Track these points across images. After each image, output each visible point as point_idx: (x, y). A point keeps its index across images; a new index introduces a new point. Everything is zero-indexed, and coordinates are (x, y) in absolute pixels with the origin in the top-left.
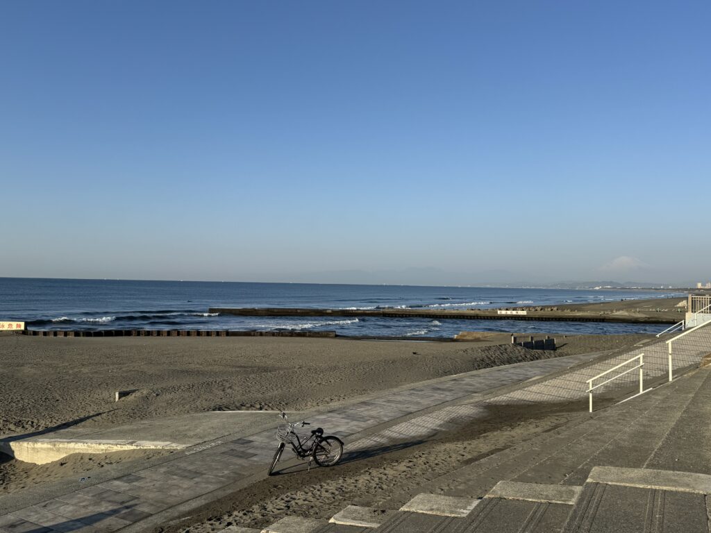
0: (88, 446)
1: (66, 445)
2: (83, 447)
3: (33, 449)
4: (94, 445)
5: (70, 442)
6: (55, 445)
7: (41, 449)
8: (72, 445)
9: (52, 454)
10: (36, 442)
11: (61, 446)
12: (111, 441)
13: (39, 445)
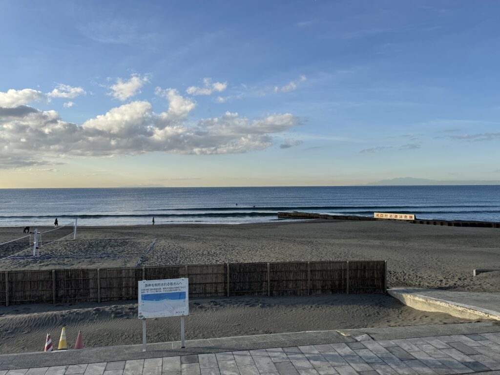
0: (449, 306)
1: (434, 302)
2: (446, 306)
3: (414, 300)
4: (453, 306)
5: (437, 301)
6: (427, 301)
7: (419, 301)
8: (438, 303)
9: (425, 306)
10: (416, 296)
11: (431, 302)
12: (467, 306)
13: (417, 298)
